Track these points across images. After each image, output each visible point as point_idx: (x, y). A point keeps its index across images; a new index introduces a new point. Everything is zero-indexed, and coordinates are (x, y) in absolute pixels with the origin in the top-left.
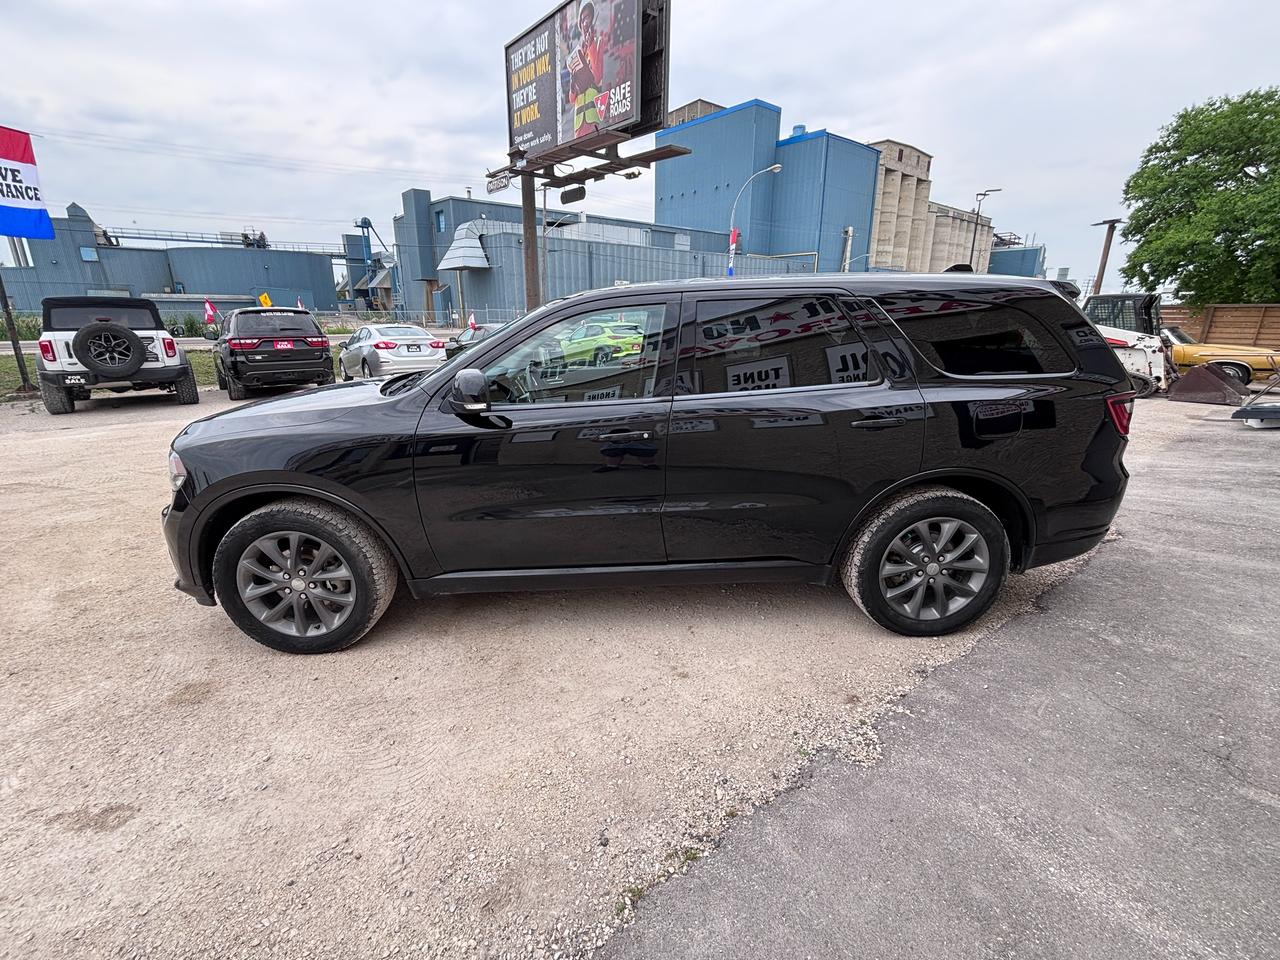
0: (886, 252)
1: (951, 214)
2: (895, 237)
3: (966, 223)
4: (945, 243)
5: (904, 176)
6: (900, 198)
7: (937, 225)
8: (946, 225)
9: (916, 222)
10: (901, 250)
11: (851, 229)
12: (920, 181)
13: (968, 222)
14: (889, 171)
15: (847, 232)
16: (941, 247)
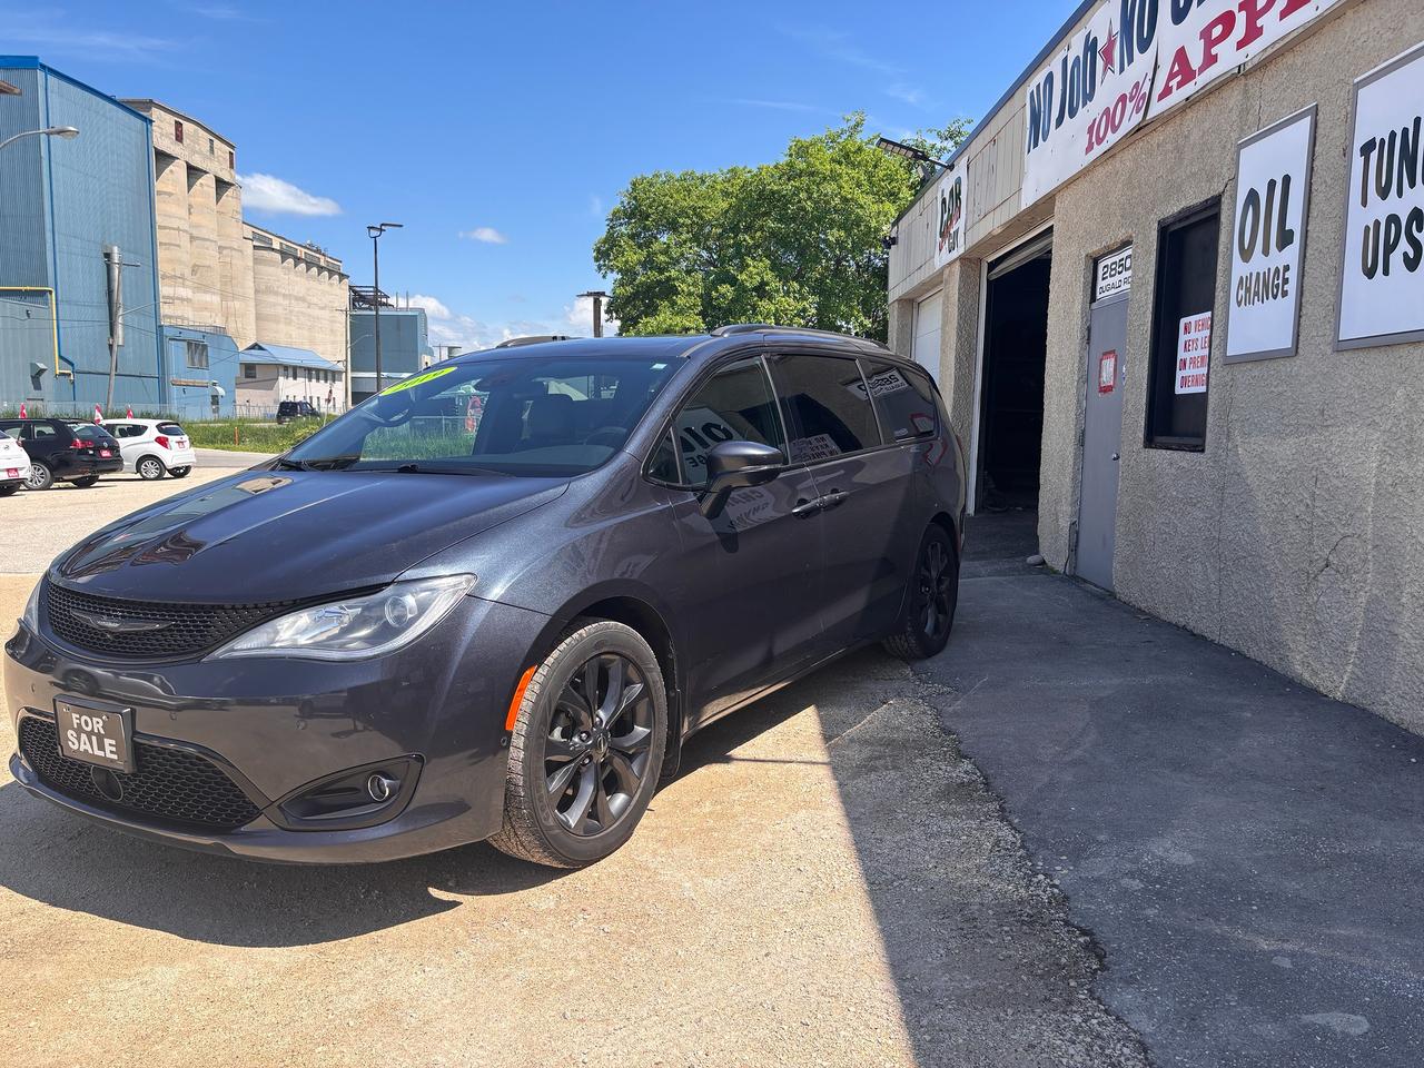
0: (182, 300)
1: (276, 245)
2: (194, 272)
3: (303, 265)
4: (276, 293)
5: (193, 172)
6: (190, 207)
7: (256, 261)
8: (270, 263)
9: (225, 252)
10: (207, 298)
11: (116, 249)
12: (222, 185)
13: (307, 263)
14: (164, 158)
15: (108, 255)
16: (272, 299)
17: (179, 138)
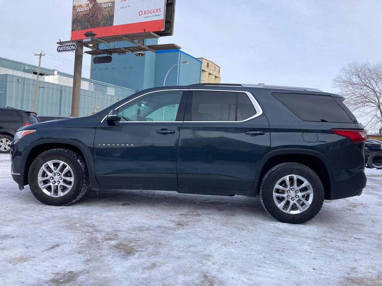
5: (210, 74)
14: (203, 71)
17: (208, 67)
